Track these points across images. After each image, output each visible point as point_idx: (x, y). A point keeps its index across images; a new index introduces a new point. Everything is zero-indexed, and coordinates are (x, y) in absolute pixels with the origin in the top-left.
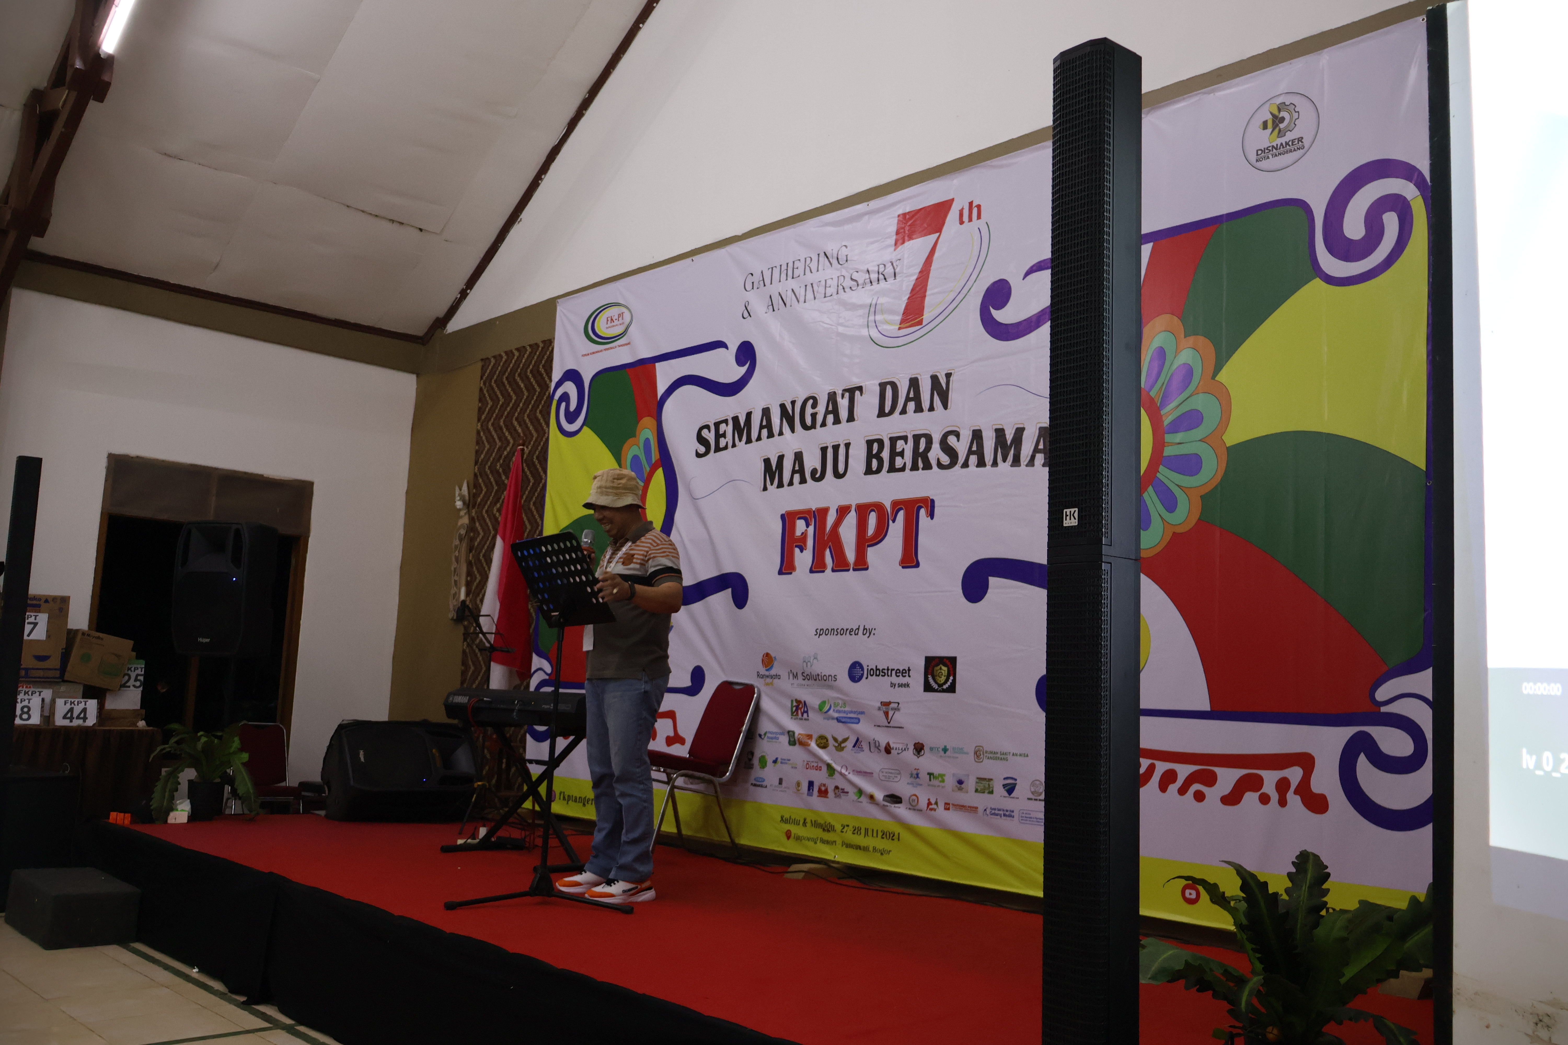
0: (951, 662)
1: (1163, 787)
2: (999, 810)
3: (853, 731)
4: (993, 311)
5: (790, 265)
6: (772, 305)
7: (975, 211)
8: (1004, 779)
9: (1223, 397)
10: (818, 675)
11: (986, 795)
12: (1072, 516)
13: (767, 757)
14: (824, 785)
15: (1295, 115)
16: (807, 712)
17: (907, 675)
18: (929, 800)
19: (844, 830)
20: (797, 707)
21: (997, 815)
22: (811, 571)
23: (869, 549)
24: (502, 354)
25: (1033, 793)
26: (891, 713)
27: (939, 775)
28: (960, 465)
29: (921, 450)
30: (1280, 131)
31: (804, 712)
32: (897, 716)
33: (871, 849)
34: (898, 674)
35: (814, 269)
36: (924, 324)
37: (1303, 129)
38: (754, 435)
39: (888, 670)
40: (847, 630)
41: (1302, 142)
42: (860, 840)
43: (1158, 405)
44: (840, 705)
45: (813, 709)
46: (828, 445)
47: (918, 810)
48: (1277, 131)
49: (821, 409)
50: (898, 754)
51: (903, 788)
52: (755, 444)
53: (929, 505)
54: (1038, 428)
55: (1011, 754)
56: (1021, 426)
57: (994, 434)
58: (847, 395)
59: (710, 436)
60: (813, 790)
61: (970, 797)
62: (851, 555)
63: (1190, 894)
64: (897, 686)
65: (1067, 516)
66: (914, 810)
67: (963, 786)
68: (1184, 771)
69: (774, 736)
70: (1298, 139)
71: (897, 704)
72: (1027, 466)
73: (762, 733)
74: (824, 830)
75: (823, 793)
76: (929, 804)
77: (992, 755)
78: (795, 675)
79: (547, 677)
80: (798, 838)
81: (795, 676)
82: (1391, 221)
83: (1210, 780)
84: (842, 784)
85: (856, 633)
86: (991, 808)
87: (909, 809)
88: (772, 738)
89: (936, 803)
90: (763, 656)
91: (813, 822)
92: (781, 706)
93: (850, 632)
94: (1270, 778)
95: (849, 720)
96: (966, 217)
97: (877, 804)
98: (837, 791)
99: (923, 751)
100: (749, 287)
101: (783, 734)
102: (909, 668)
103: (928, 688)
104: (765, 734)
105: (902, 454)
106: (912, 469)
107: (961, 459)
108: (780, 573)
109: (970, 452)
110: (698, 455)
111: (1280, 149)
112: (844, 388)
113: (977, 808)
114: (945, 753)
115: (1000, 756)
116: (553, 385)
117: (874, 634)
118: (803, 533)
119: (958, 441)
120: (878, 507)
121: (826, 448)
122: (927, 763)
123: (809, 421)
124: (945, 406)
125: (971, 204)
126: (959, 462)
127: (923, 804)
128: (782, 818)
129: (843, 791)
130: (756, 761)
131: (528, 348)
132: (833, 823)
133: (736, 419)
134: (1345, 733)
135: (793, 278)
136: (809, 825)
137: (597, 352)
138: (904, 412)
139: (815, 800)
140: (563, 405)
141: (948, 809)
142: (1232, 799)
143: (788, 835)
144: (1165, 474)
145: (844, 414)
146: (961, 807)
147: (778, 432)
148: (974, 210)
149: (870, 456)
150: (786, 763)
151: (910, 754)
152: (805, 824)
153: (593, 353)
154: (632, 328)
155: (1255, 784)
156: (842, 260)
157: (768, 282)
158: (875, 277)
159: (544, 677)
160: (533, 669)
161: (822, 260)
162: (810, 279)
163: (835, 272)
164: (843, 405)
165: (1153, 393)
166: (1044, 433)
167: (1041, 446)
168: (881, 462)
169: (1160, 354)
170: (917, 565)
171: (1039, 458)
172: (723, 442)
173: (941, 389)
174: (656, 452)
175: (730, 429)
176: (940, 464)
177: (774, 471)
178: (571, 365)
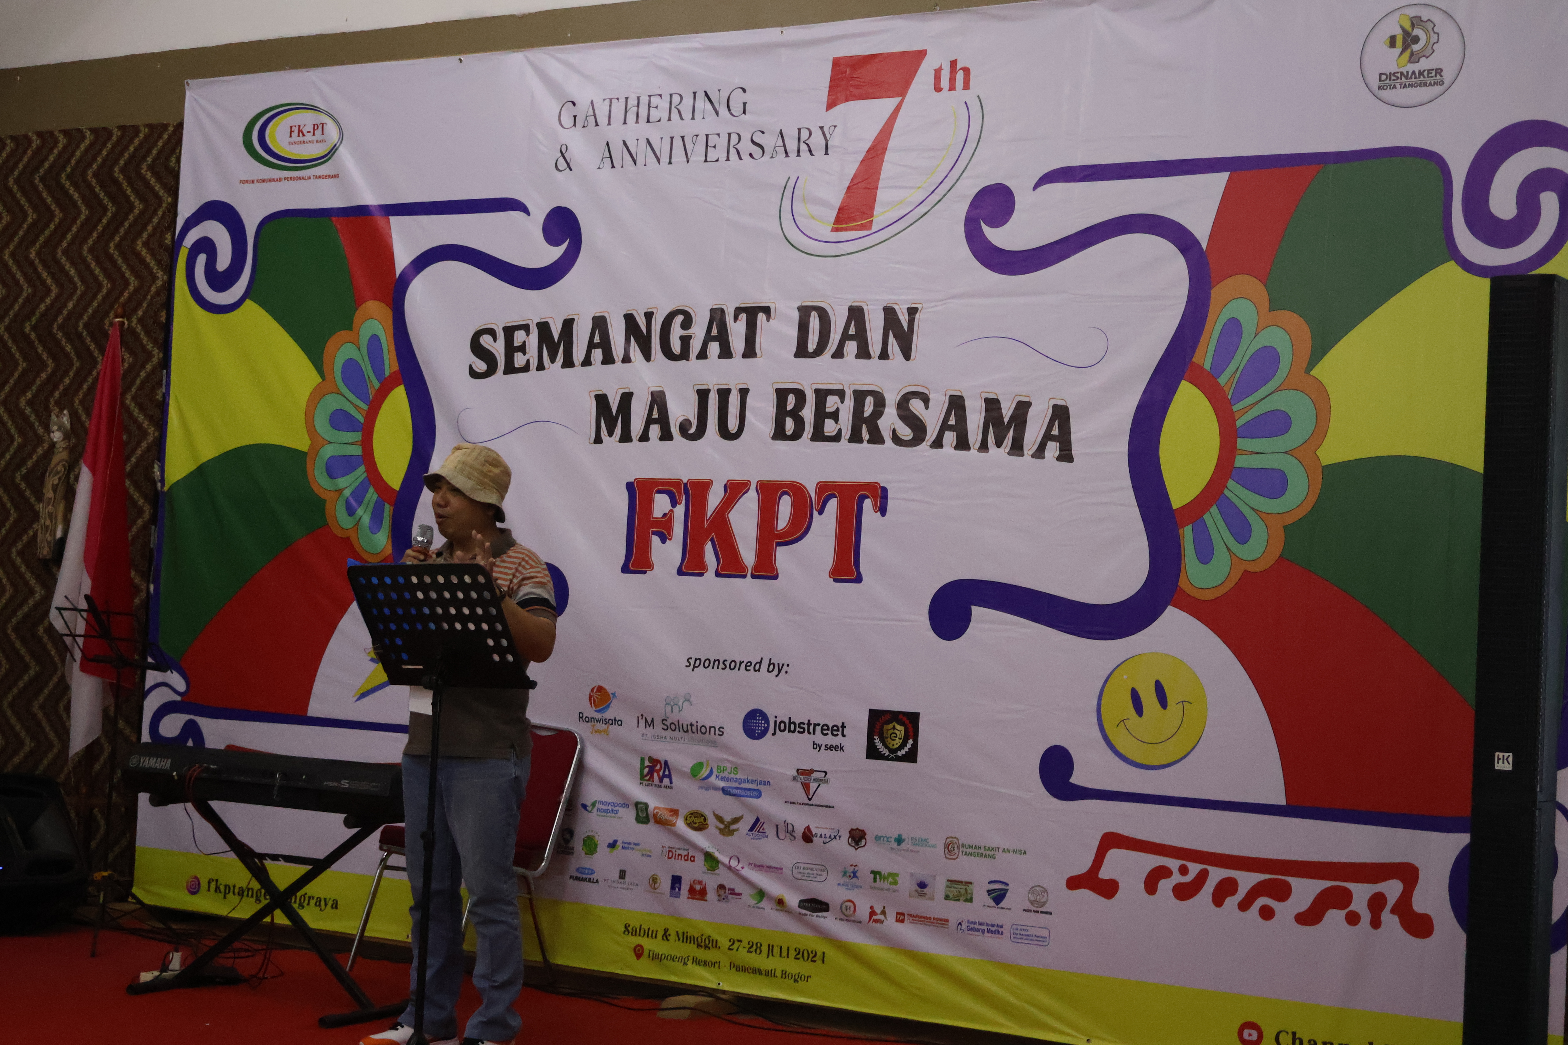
0: (911, 721)
1: (1218, 899)
2: (981, 924)
3: (751, 809)
4: (985, 228)
5: (644, 100)
6: (611, 157)
7: (960, 76)
8: (990, 883)
9: (1320, 399)
10: (692, 725)
11: (961, 904)
12: (1505, 761)
13: (597, 838)
14: (700, 883)
15: (1434, 38)
16: (669, 776)
17: (840, 733)
18: (872, 907)
19: (735, 946)
20: (652, 770)
21: (978, 930)
22: (680, 572)
23: (780, 549)
24: (30, 134)
25: (1032, 903)
26: (813, 786)
27: (890, 874)
28: (929, 443)
29: (867, 414)
30: (1412, 54)
31: (664, 776)
32: (823, 789)
33: (779, 974)
34: (825, 732)
35: (687, 115)
36: (874, 229)
38: (579, 354)
39: (809, 724)
40: (741, 663)
41: (1441, 76)
42: (760, 961)
43: (1229, 397)
44: (729, 770)
45: (682, 774)
46: (710, 387)
47: (854, 921)
48: (1407, 54)
49: (698, 332)
50: (824, 843)
51: (831, 890)
52: (578, 369)
53: (880, 496)
54: (1051, 406)
55: (1001, 850)
56: (1026, 399)
57: (984, 404)
58: (743, 317)
59: (498, 348)
60: (680, 889)
61: (936, 905)
62: (748, 556)
63: (1250, 1035)
64: (823, 747)
65: (1499, 759)
66: (849, 921)
67: (926, 890)
68: (1247, 880)
69: (610, 807)
70: (1437, 69)
71: (824, 774)
72: (1033, 456)
73: (589, 803)
74: (699, 946)
75: (698, 893)
76: (873, 913)
77: (971, 850)
78: (649, 721)
79: (178, 698)
80: (656, 957)
81: (650, 723)
82: (1548, 203)
83: (1282, 892)
84: (730, 881)
85: (757, 668)
86: (968, 921)
87: (841, 919)
88: (606, 811)
89: (883, 913)
90: (593, 690)
91: (681, 936)
92: (623, 765)
93: (746, 666)
94: (1361, 893)
95: (742, 792)
96: (945, 82)
97: (789, 912)
98: (721, 892)
99: (863, 841)
100: (567, 121)
101: (626, 806)
102: (843, 723)
103: (872, 753)
104: (594, 805)
105: (835, 416)
106: (851, 440)
107: (932, 433)
108: (625, 569)
109: (945, 427)
110: (474, 374)
111: (1411, 78)
112: (738, 306)
113: (947, 921)
114: (899, 844)
115: (986, 853)
117: (786, 672)
118: (665, 515)
119: (927, 407)
120: (796, 490)
121: (708, 391)
122: (869, 857)
123: (676, 347)
124: (907, 356)
125: (954, 63)
126: (927, 438)
127: (863, 912)
128: (626, 927)
129: (733, 892)
130: (578, 844)
131: (88, 133)
132: (715, 936)
133: (544, 328)
134: (1458, 841)
135: (648, 121)
136: (673, 937)
137: (273, 180)
138: (839, 354)
139: (684, 903)
140: (202, 259)
141: (903, 921)
142: (1310, 917)
143: (639, 952)
144: (1234, 490)
145: (738, 343)
146: (922, 919)
147: (621, 357)
149: (781, 413)
150: (633, 849)
151: (842, 845)
152: (666, 935)
153: (263, 181)
154: (342, 151)
155: (1342, 899)
156: (737, 108)
157: (603, 120)
158: (792, 145)
159: (171, 697)
160: (149, 683)
161: (701, 103)
162: (678, 127)
163: (723, 124)
164: (737, 331)
165: (1222, 380)
166: (1061, 414)
167: (1055, 432)
168: (800, 423)
169: (1234, 328)
170: (859, 579)
171: (1053, 448)
172: (519, 360)
173: (900, 329)
174: (390, 360)
175: (533, 340)
176: (896, 438)
177: (613, 415)
178: (216, 195)
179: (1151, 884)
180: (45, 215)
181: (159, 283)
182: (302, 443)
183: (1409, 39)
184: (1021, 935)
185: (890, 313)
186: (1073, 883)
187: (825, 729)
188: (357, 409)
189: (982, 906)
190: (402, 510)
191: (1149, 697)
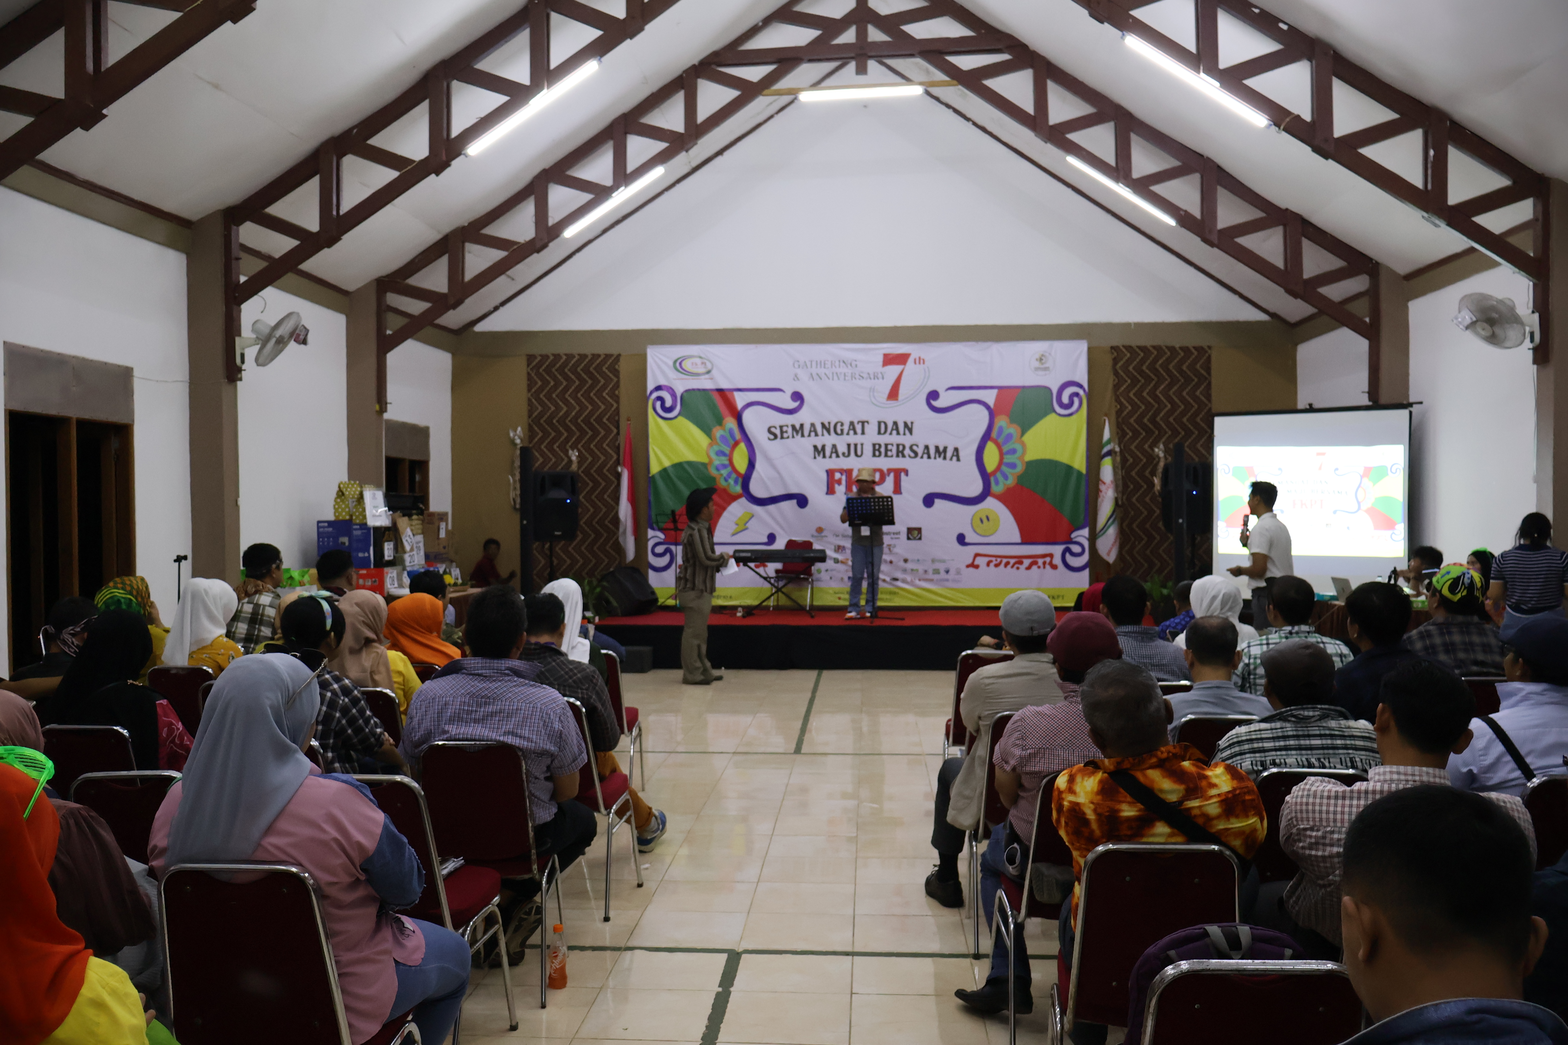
0: (919, 530)
1: (1005, 566)
4: (932, 401)
5: (823, 362)
6: (812, 378)
7: (922, 361)
9: (1023, 445)
18: (911, 578)
22: (845, 494)
24: (548, 354)
28: (919, 458)
29: (900, 450)
32: (895, 549)
35: (837, 367)
38: (806, 434)
43: (1001, 445)
46: (851, 443)
49: (846, 428)
52: (806, 438)
53: (906, 472)
54: (954, 447)
55: (947, 560)
56: (946, 446)
57: (934, 447)
58: (860, 424)
59: (778, 432)
61: (930, 576)
68: (1012, 561)
72: (949, 460)
77: (939, 562)
79: (662, 541)
81: (837, 536)
83: (1021, 563)
87: (902, 582)
94: (1040, 561)
100: (796, 366)
103: (909, 538)
105: (891, 450)
106: (896, 457)
107: (920, 454)
108: (827, 493)
109: (924, 453)
110: (769, 439)
112: (858, 420)
113: (933, 580)
114: (918, 562)
115: (943, 561)
116: (648, 392)
118: (839, 478)
119: (918, 448)
122: (909, 566)
123: (839, 432)
124: (911, 434)
125: (920, 358)
126: (919, 456)
127: (909, 580)
128: (834, 592)
130: (814, 571)
133: (793, 427)
134: (1063, 547)
135: (824, 368)
137: (685, 379)
138: (891, 434)
140: (658, 404)
141: (920, 581)
142: (1029, 568)
143: (840, 598)
144: (1004, 468)
145: (859, 431)
146: (926, 580)
147: (821, 435)
148: (920, 361)
149: (874, 450)
151: (902, 563)
153: (682, 379)
154: (714, 372)
155: (1036, 563)
156: (854, 365)
157: (809, 366)
158: (872, 377)
159: (656, 540)
160: (649, 536)
161: (842, 364)
162: (834, 370)
163: (849, 370)
164: (859, 428)
165: (999, 441)
166: (956, 450)
167: (955, 454)
168: (880, 453)
169: (1001, 428)
170: (901, 494)
171: (955, 458)
172: (785, 435)
173: (909, 428)
174: (738, 436)
175: (790, 430)
176: (910, 456)
177: (819, 451)
178: (663, 382)
179: (988, 564)
181: (615, 407)
182: (705, 460)
183: (1041, 359)
184: (954, 581)
185: (905, 424)
186: (968, 566)
187: (894, 534)
188: (727, 450)
189: (943, 575)
190: (746, 480)
191: (985, 520)
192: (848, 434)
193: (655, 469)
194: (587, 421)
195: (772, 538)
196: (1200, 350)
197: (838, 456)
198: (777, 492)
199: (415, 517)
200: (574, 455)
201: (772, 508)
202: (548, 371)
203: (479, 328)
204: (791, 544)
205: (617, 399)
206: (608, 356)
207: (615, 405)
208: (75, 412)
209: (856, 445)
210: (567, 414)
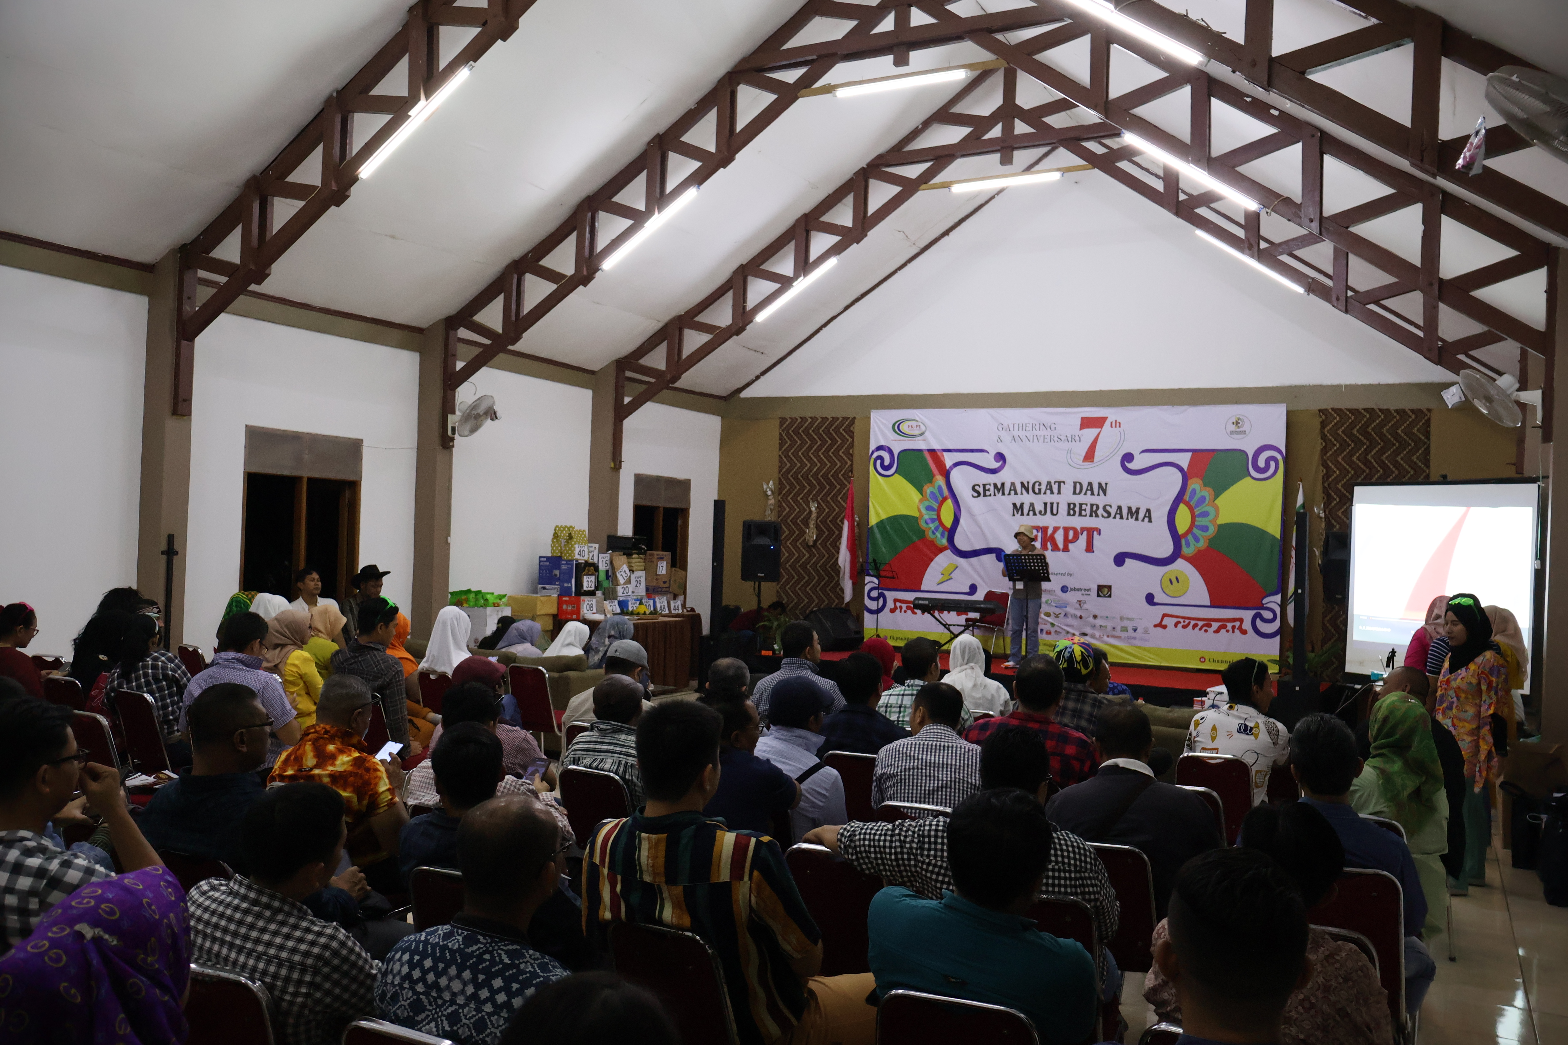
1: (1193, 628)
3: (1064, 611)
4: (1126, 463)
5: (1024, 425)
6: (1015, 440)
7: (1118, 424)
9: (1216, 508)
23: (1070, 544)
28: (1112, 518)
29: (1094, 510)
32: (1085, 605)
35: (1038, 430)
37: (1246, 427)
38: (1007, 492)
43: (1193, 508)
49: (1043, 487)
51: (1088, 630)
52: (1007, 496)
53: (1098, 530)
54: (1146, 509)
55: (1136, 618)
56: (1139, 507)
57: (1127, 508)
58: (1057, 484)
59: (981, 490)
61: (1118, 633)
62: (1061, 546)
68: (1201, 623)
72: (1141, 521)
77: (1127, 620)
79: (876, 586)
82: (1273, 464)
83: (1210, 626)
84: (1058, 630)
85: (1064, 575)
93: (1061, 574)
94: (1229, 625)
103: (1099, 596)
105: (1085, 510)
106: (1090, 517)
107: (1113, 515)
109: (1116, 513)
110: (973, 497)
112: (1055, 481)
113: (1121, 637)
114: (1107, 618)
115: (1131, 620)
116: (870, 452)
117: (1073, 576)
119: (1111, 509)
120: (1075, 529)
121: (1047, 503)
122: (1098, 622)
123: (1037, 491)
124: (1105, 495)
125: (1116, 421)
126: (1111, 516)
133: (995, 485)
134: (1253, 612)
135: (1026, 431)
137: (903, 440)
138: (1085, 494)
140: (879, 462)
142: (1217, 631)
144: (1195, 530)
145: (1055, 491)
146: (1114, 637)
147: (1020, 493)
148: (1117, 424)
149: (1069, 509)
151: (1091, 619)
153: (900, 440)
154: (926, 434)
155: (1224, 627)
156: (1053, 428)
157: (1011, 428)
158: (1070, 439)
159: (873, 585)
160: (866, 582)
161: (1042, 426)
162: (1035, 433)
163: (1048, 433)
164: (1055, 488)
165: (1191, 503)
166: (1148, 511)
167: (1147, 515)
168: (1075, 512)
169: (1194, 491)
170: (1093, 552)
171: (1146, 519)
172: (988, 493)
173: (1103, 489)
174: (946, 492)
175: (992, 488)
176: (1102, 516)
177: (1018, 509)
178: (883, 443)
179: (1176, 626)
180: (803, 442)
181: (849, 464)
182: (917, 514)
183: (1237, 423)
184: (1142, 639)
185: (1100, 485)
186: (1155, 626)
187: (1085, 590)
188: (935, 505)
189: (1131, 633)
190: (951, 532)
191: (1174, 581)
192: (1045, 493)
193: (873, 520)
194: (825, 477)
195: (973, 589)
196: (1417, 412)
197: (1035, 514)
198: (978, 546)
199: (634, 556)
200: (813, 507)
201: (974, 560)
202: (796, 432)
203: (744, 394)
204: (990, 595)
205: (851, 457)
206: (845, 419)
207: (849, 463)
208: (305, 473)
209: (1052, 504)
210: (810, 470)
